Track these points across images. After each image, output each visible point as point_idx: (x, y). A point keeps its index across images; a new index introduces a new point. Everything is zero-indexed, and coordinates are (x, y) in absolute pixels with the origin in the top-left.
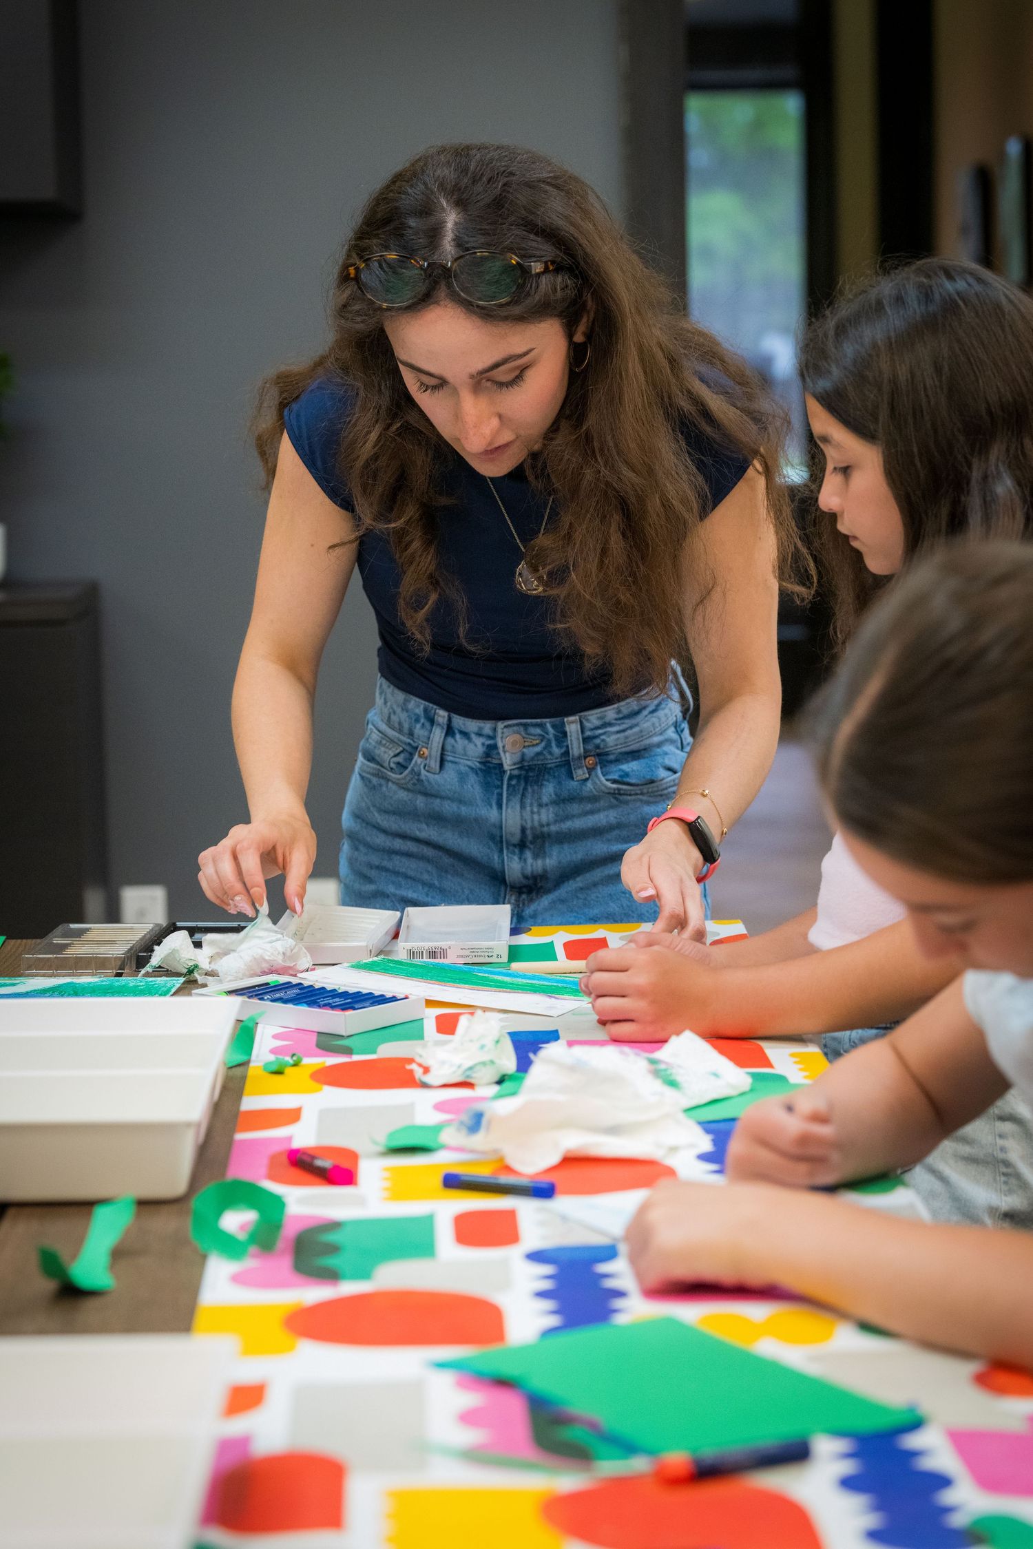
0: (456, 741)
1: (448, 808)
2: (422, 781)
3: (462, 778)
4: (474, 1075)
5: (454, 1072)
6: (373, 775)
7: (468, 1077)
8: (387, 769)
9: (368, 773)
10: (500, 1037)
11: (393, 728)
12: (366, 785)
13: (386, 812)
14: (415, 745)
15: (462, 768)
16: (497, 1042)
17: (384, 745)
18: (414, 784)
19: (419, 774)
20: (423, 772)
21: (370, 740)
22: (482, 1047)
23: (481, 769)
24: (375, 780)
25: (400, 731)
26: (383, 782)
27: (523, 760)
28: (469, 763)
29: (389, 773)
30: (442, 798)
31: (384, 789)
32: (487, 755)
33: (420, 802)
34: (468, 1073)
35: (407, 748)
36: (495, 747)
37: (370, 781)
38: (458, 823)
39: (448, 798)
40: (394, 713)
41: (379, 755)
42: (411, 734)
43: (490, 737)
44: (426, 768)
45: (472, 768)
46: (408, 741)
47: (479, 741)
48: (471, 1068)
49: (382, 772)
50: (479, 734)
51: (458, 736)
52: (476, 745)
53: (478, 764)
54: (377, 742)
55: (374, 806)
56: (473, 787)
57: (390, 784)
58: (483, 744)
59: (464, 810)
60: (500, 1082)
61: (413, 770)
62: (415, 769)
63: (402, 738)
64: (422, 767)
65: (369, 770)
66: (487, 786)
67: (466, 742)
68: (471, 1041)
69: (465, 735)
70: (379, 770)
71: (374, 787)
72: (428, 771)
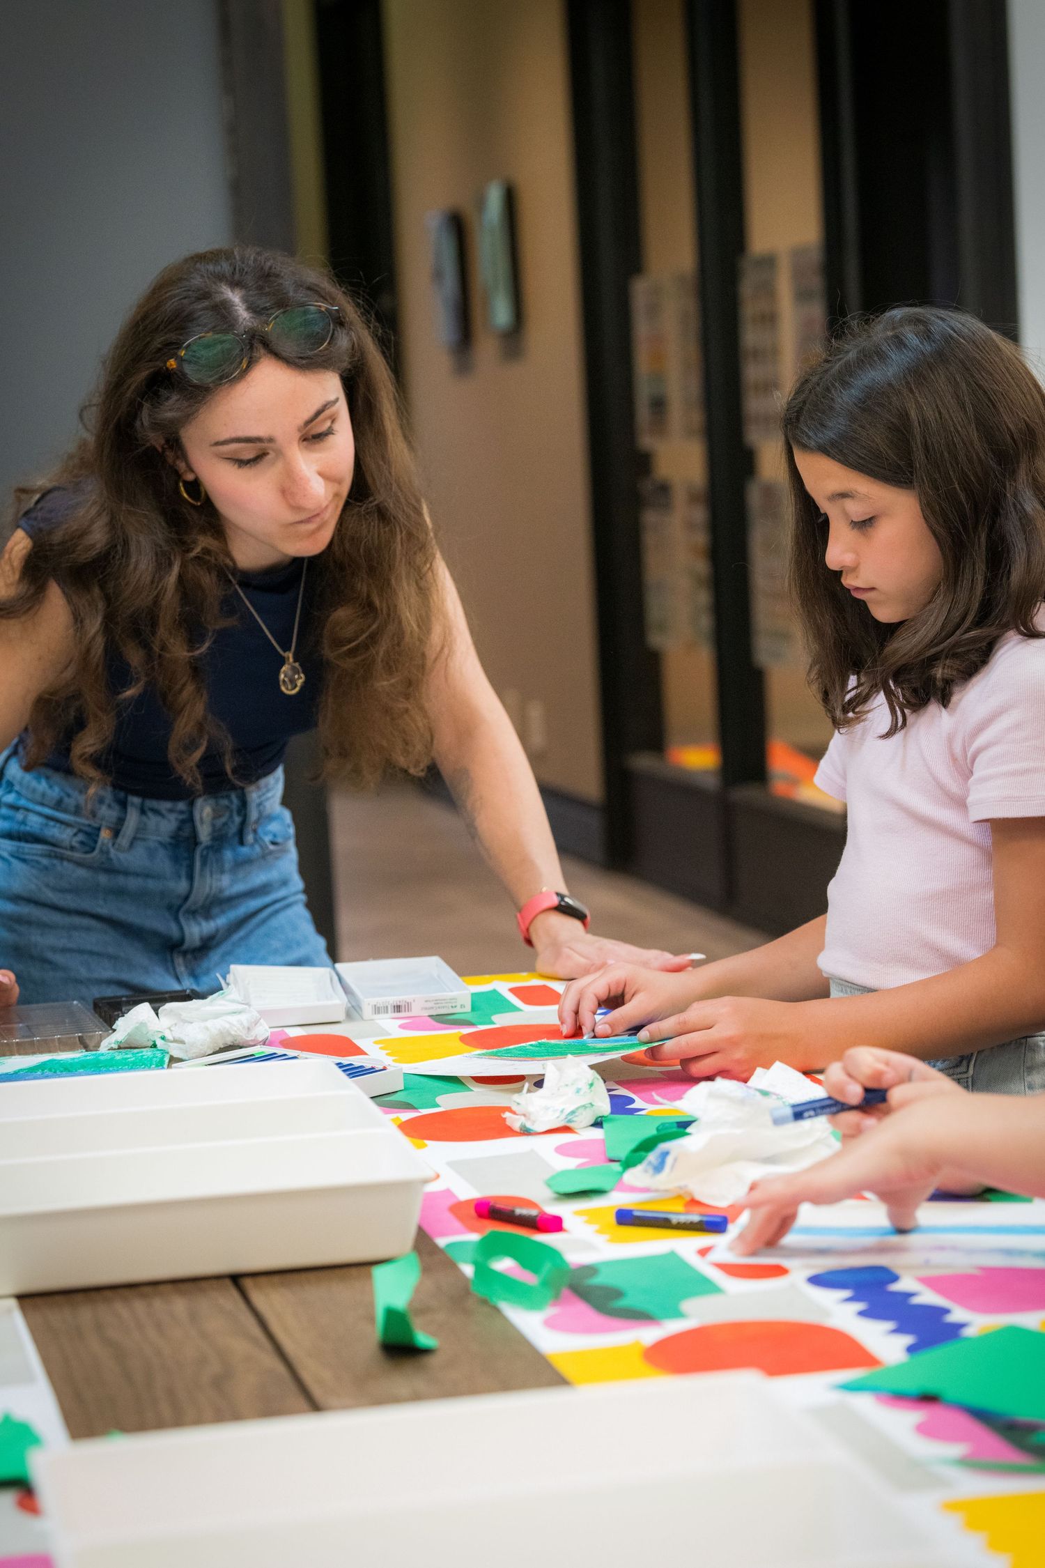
0: (149, 818)
1: (133, 883)
2: (111, 860)
3: (151, 853)
4: (574, 1119)
5: (558, 1117)
6: (42, 855)
7: (570, 1121)
8: (66, 849)
9: (33, 855)
10: (593, 1080)
11: (65, 811)
12: (33, 867)
13: (62, 891)
14: (96, 825)
15: (152, 844)
16: (591, 1085)
17: (54, 826)
18: (103, 863)
19: (108, 852)
20: (112, 851)
21: (29, 824)
22: (578, 1091)
23: (170, 844)
24: (45, 861)
25: (77, 811)
26: (55, 862)
27: (214, 831)
28: (159, 838)
29: (69, 853)
30: (126, 873)
31: (59, 868)
32: (179, 829)
33: (103, 879)
34: (569, 1118)
35: (86, 829)
36: (191, 819)
37: (37, 862)
38: (141, 897)
39: (137, 875)
40: (69, 796)
41: (53, 837)
42: (94, 814)
43: (181, 812)
44: (116, 846)
45: (161, 843)
46: (87, 822)
47: (172, 817)
48: (573, 1112)
49: (54, 852)
50: (171, 811)
51: (150, 814)
52: (169, 820)
53: (168, 840)
54: (41, 824)
55: (47, 885)
56: (163, 863)
57: (65, 863)
58: (176, 819)
59: (151, 884)
60: (598, 1124)
61: (101, 851)
62: (104, 848)
63: (79, 820)
64: (110, 845)
65: (39, 852)
66: (175, 859)
67: (159, 818)
68: (567, 1085)
69: (156, 812)
70: (51, 851)
71: (46, 868)
72: (117, 850)
